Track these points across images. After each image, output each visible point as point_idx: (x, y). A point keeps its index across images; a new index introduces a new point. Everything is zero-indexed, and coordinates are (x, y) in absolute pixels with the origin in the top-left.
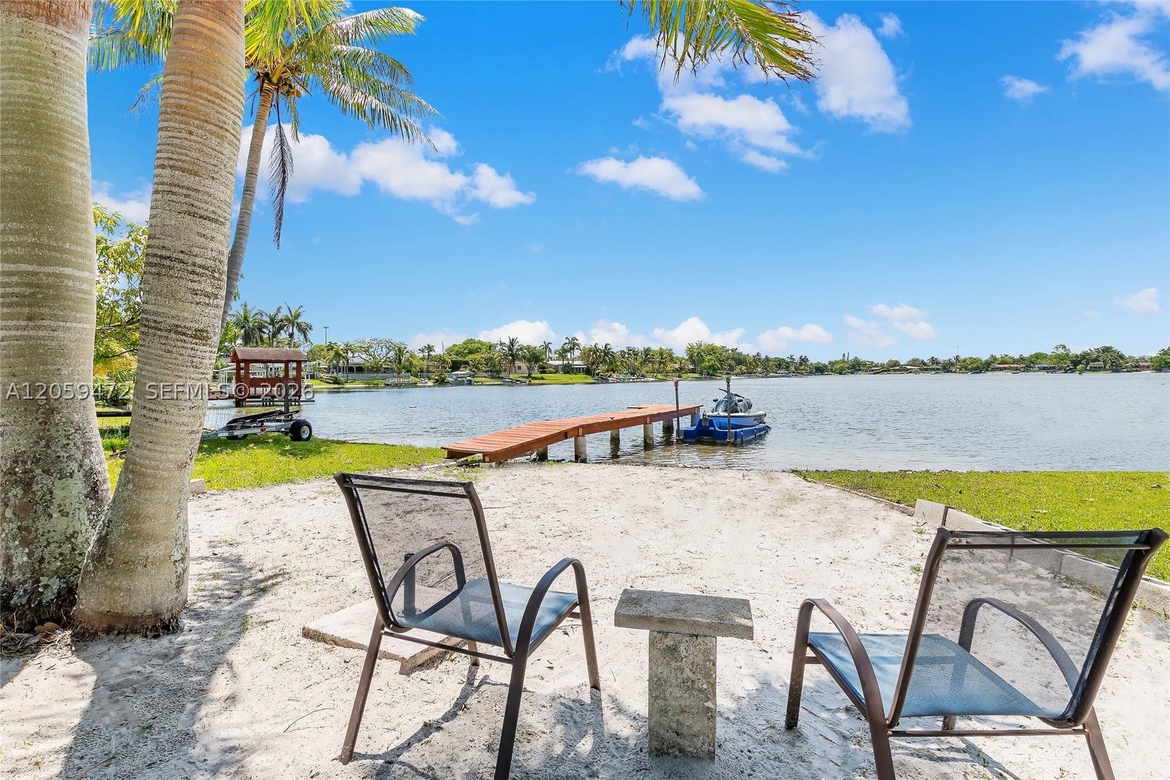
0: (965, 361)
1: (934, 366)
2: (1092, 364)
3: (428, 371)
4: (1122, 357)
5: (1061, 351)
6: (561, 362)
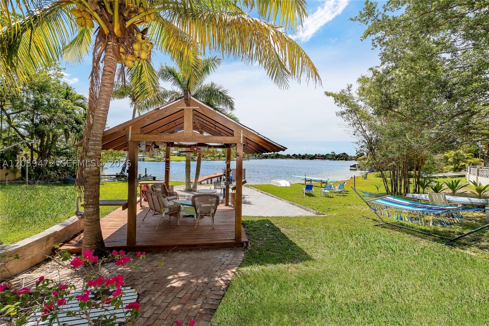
0: (308, 156)
1: (299, 157)
2: (341, 158)
4: (348, 156)
5: (333, 153)
6: (176, 152)
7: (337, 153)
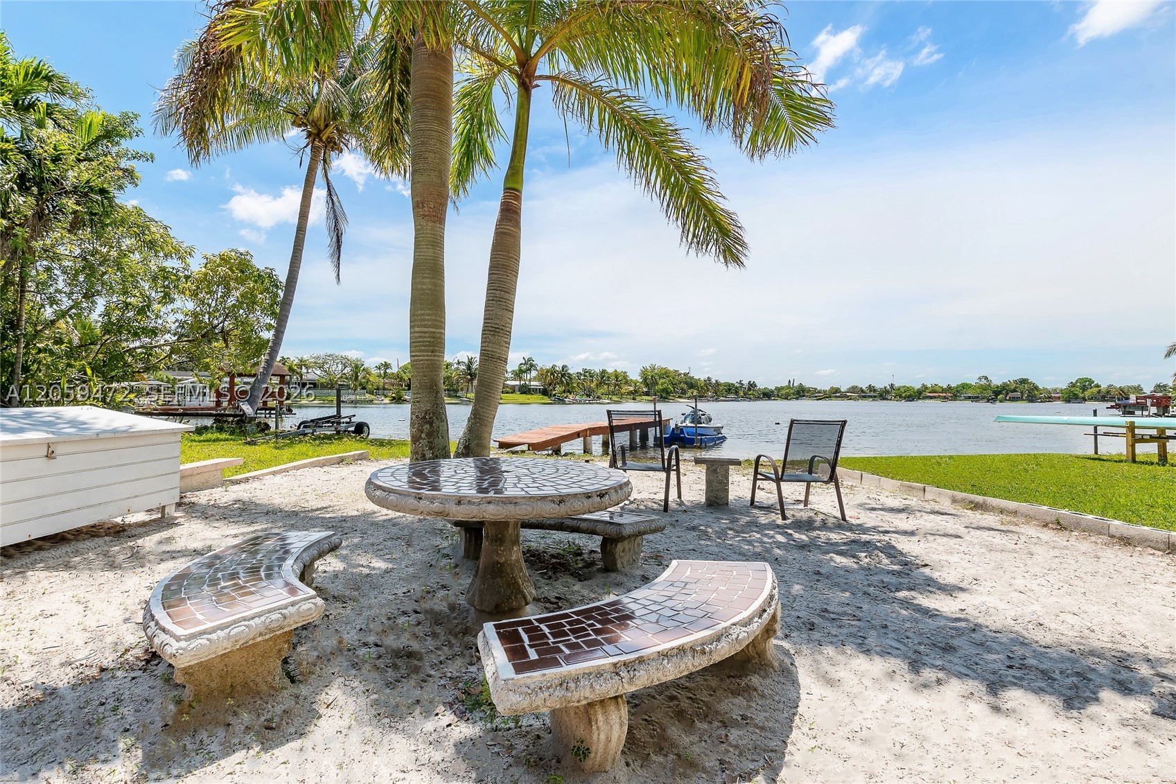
0: (899, 389)
1: (872, 394)
2: (1011, 395)
3: (384, 389)
4: (1036, 388)
5: (984, 382)
6: (517, 383)
7: (997, 381)
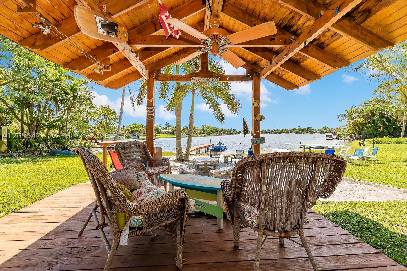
0: (276, 130)
1: (268, 132)
3: (123, 134)
4: (313, 130)
6: (164, 131)
